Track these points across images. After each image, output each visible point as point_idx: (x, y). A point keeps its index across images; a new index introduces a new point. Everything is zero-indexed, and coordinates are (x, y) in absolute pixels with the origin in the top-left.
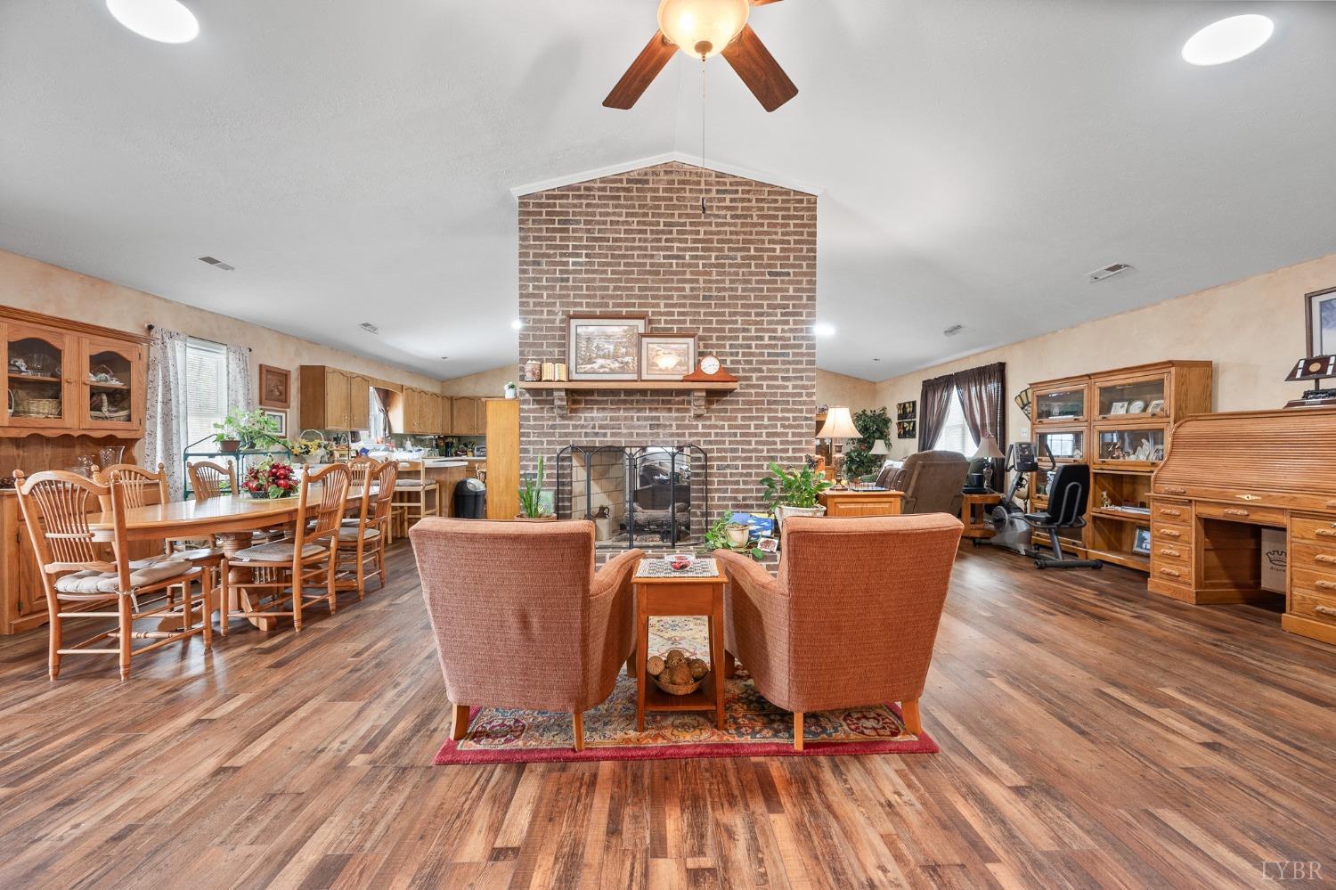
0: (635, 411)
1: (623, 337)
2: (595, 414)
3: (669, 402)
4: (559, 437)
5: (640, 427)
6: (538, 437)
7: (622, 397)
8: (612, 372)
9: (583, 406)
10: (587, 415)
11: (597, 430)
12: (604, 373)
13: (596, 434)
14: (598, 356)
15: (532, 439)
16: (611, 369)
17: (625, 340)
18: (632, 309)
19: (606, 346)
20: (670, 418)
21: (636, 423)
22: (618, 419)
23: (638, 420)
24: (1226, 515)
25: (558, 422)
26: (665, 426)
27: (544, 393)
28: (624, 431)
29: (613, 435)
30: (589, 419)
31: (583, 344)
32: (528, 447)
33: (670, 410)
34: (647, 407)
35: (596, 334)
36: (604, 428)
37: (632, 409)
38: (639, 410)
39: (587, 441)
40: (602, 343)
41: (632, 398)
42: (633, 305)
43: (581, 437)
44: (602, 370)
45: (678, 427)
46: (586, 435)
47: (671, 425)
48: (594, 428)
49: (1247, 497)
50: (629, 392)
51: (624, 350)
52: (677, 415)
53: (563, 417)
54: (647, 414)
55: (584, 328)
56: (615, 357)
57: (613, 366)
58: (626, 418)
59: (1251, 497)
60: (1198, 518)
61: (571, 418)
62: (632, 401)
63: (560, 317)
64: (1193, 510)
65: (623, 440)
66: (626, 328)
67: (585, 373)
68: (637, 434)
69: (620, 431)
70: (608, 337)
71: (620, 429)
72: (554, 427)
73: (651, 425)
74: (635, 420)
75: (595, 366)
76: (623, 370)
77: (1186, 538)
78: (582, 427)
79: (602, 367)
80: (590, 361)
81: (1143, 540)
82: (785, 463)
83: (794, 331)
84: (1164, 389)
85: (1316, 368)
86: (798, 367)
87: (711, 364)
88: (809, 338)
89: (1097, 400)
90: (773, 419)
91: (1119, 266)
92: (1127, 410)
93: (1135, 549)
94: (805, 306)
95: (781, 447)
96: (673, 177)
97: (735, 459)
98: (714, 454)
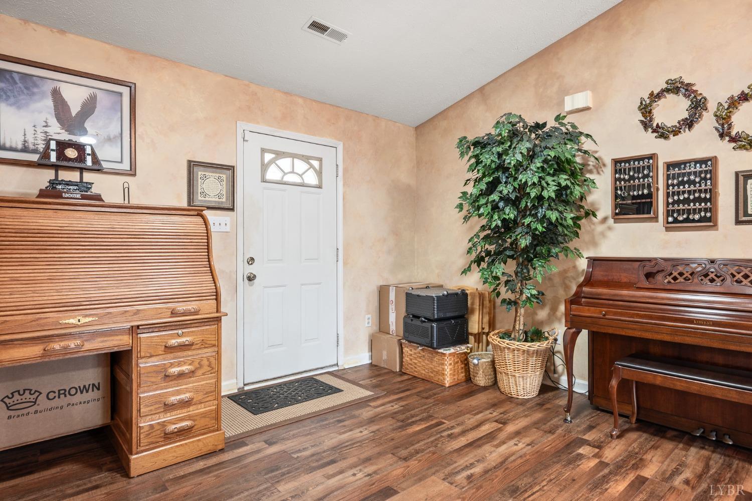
85: (72, 154)
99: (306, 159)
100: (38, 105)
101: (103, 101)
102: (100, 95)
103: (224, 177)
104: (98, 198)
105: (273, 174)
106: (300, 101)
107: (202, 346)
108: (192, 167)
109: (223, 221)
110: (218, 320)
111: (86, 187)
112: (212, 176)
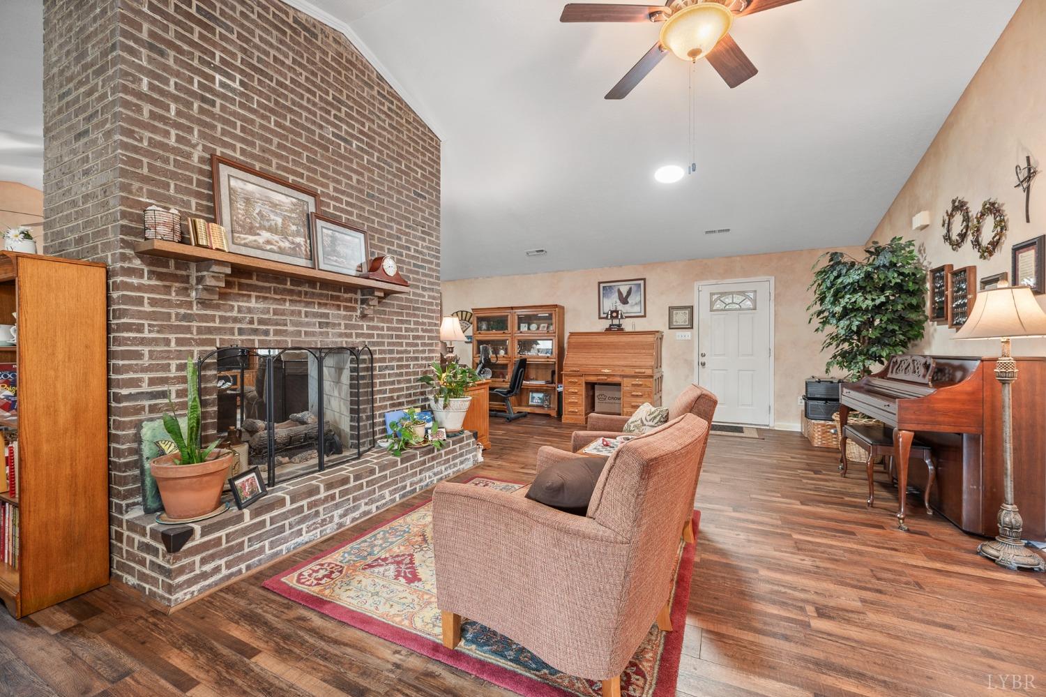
0: (303, 304)
1: (292, 211)
2: (253, 304)
3: (338, 298)
4: (198, 334)
5: (308, 324)
6: (158, 332)
7: (288, 286)
8: (281, 251)
9: (236, 291)
10: (241, 304)
11: (255, 326)
12: (271, 251)
13: (255, 331)
14: (262, 227)
15: (146, 334)
16: (279, 247)
17: (294, 215)
18: (299, 180)
19: (272, 217)
20: (339, 316)
21: (304, 319)
22: (283, 313)
23: (306, 316)
24: (599, 379)
25: (196, 310)
26: (334, 325)
27: (172, 263)
28: (290, 328)
29: (277, 333)
30: (244, 310)
31: (240, 205)
32: (139, 348)
33: (338, 307)
34: (316, 301)
35: (258, 196)
36: (266, 324)
37: (300, 301)
38: (308, 304)
39: (242, 341)
40: (266, 210)
41: (299, 288)
42: (301, 176)
43: (233, 334)
44: (268, 247)
45: (347, 326)
46: (241, 331)
47: (340, 324)
48: (251, 322)
49: (606, 371)
50: (298, 279)
51: (294, 228)
52: (345, 313)
53: (203, 303)
54: (316, 309)
55: (239, 182)
56: (284, 233)
57: (282, 244)
58: (293, 313)
59: (608, 371)
60: (586, 383)
61: (217, 307)
62: (300, 292)
63: (201, 153)
64: (583, 380)
65: (289, 340)
66: (294, 200)
67: (245, 245)
68: (305, 332)
69: (285, 328)
70: (274, 205)
71: (286, 325)
72: (188, 317)
73: (320, 323)
74: (303, 315)
75: (261, 240)
76: (294, 252)
77: (579, 393)
78: (235, 320)
79: (268, 242)
80: (252, 230)
81: (533, 398)
82: (424, 362)
83: (428, 248)
84: (551, 319)
85: (614, 314)
86: (431, 280)
87: (389, 266)
88: (438, 258)
89: (516, 321)
90: (416, 323)
91: (542, 251)
92: (529, 329)
93: (530, 403)
94: (434, 230)
95: (421, 348)
96: (341, 49)
97: (392, 359)
98: (376, 356)
99: (742, 293)
100: (613, 296)
101: (633, 289)
102: (632, 286)
103: (687, 312)
104: (623, 329)
105: (718, 305)
106: (738, 259)
107: (646, 386)
108: (671, 309)
109: (687, 334)
110: (652, 377)
111: (619, 325)
112: (681, 312)
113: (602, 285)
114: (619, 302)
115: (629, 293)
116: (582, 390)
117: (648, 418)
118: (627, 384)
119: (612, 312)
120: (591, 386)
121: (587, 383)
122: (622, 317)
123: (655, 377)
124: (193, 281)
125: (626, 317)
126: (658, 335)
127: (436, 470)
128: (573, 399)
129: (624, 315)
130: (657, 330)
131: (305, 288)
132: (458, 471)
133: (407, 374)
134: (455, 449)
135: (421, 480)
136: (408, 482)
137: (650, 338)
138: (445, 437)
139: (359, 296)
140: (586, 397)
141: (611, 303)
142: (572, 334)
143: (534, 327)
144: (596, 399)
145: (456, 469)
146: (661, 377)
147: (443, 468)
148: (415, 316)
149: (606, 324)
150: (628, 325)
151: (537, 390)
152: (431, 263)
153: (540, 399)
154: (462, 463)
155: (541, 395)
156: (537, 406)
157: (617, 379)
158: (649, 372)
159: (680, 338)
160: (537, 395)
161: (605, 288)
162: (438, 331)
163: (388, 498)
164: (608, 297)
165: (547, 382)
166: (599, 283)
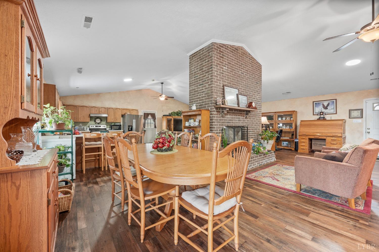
0: (236, 116)
3: (241, 114)
4: (221, 123)
6: (217, 123)
7: (233, 112)
11: (229, 121)
12: (232, 104)
13: (229, 123)
20: (242, 118)
21: (236, 119)
24: (314, 137)
25: (221, 118)
27: (221, 109)
29: (232, 123)
30: (227, 118)
33: (242, 116)
34: (238, 115)
39: (227, 125)
42: (236, 85)
43: (226, 123)
45: (243, 121)
47: (241, 120)
49: (318, 134)
54: (238, 117)
55: (227, 89)
58: (234, 118)
59: (319, 134)
61: (224, 117)
63: (222, 85)
64: (308, 137)
66: (235, 91)
67: (229, 103)
68: (236, 122)
71: (233, 121)
72: (220, 120)
73: (238, 120)
76: (235, 103)
77: (306, 142)
78: (226, 120)
81: (284, 143)
82: (258, 130)
83: (259, 98)
84: (292, 116)
85: (322, 113)
86: (260, 106)
87: (254, 105)
88: (261, 100)
89: (277, 117)
90: (256, 119)
91: (289, 92)
92: (282, 119)
93: (282, 145)
94: (260, 92)
95: (257, 126)
96: (242, 51)
97: (251, 129)
98: (248, 128)
100: (320, 106)
101: (330, 103)
102: (330, 102)
103: (359, 111)
104: (326, 119)
107: (338, 140)
108: (350, 111)
109: (360, 120)
110: (341, 137)
111: (324, 118)
112: (356, 112)
113: (314, 103)
114: (323, 109)
115: (328, 105)
116: (307, 141)
117: (350, 148)
118: (328, 139)
119: (320, 113)
120: (311, 140)
121: (309, 139)
122: (325, 114)
123: (343, 137)
124: (221, 112)
125: (327, 114)
126: (344, 121)
127: (266, 160)
128: (303, 144)
129: (326, 113)
130: (344, 119)
131: (236, 112)
132: (271, 162)
133: (254, 133)
134: (270, 155)
135: (263, 162)
136: (260, 162)
137: (340, 122)
138: (267, 151)
139: (245, 113)
140: (309, 144)
141: (318, 109)
142: (302, 121)
143: (284, 119)
144: (312, 144)
145: (270, 161)
146: (345, 137)
147: (267, 160)
148: (256, 117)
149: (318, 117)
150: (328, 117)
151: (285, 141)
152: (259, 101)
153: (286, 144)
154: (271, 159)
155: (287, 143)
156: (285, 146)
157: (325, 138)
158: (340, 135)
159: (355, 122)
160: (285, 143)
161: (316, 104)
162: (261, 121)
163: (257, 165)
164: (318, 107)
165: (290, 138)
166: (313, 102)
